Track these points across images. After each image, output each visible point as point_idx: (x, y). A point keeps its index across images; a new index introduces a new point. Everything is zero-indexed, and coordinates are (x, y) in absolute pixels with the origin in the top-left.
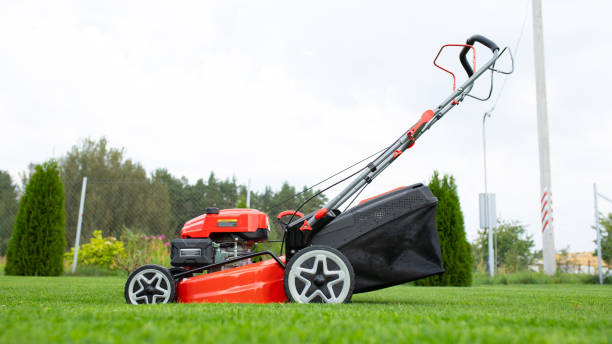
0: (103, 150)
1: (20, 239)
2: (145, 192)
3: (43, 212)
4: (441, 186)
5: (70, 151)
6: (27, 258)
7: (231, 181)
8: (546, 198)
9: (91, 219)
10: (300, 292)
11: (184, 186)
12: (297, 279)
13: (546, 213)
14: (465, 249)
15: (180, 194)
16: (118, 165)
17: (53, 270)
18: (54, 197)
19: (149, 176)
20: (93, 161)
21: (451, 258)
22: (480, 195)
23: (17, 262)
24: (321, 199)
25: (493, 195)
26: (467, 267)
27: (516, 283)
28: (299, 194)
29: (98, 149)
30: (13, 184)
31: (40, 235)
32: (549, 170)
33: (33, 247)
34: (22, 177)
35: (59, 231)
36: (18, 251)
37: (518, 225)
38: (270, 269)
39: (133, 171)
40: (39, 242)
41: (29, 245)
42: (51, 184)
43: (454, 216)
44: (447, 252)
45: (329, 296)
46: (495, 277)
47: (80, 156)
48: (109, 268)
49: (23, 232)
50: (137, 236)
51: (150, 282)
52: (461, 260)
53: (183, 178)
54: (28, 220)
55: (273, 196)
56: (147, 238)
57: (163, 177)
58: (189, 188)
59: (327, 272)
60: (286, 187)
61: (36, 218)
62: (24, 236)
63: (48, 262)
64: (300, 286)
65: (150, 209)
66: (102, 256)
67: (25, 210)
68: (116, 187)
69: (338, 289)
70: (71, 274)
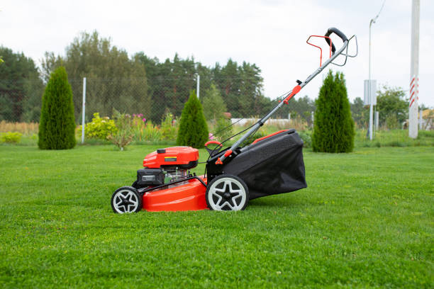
0: (96, 40)
1: (46, 124)
2: (129, 70)
3: (58, 106)
4: (334, 80)
5: (73, 42)
6: (52, 137)
7: (190, 59)
8: (414, 82)
9: (92, 91)
10: (215, 203)
11: (156, 64)
12: (213, 195)
13: (413, 93)
14: (350, 125)
15: (154, 71)
16: (108, 50)
17: (69, 144)
18: (64, 95)
19: (130, 58)
20: (90, 49)
21: (339, 132)
22: (365, 81)
23: (45, 140)
24: (256, 70)
25: (375, 81)
26: (350, 138)
27: (386, 146)
28: (240, 68)
29: (93, 40)
30: (36, 67)
31: (59, 122)
32: (418, 63)
33: (55, 129)
34: (41, 63)
35: (70, 118)
36: (45, 132)
37: (400, 90)
38: (198, 187)
39: (119, 56)
40: (58, 126)
41: (52, 128)
42: (62, 86)
43: (341, 102)
44: (336, 128)
45: (233, 206)
46: (373, 140)
47: (80, 46)
48: (106, 138)
49: (47, 120)
50: (123, 115)
51: (125, 197)
52: (346, 134)
53: (156, 58)
54: (49, 111)
55: (221, 69)
56: (130, 117)
57: (141, 58)
58: (160, 65)
59: (232, 191)
60: (230, 62)
61: (54, 110)
62: (48, 123)
63: (65, 139)
64: (215, 199)
65: (133, 83)
66: (100, 130)
67: (47, 105)
68: (107, 68)
69: (239, 201)
70: (81, 145)
